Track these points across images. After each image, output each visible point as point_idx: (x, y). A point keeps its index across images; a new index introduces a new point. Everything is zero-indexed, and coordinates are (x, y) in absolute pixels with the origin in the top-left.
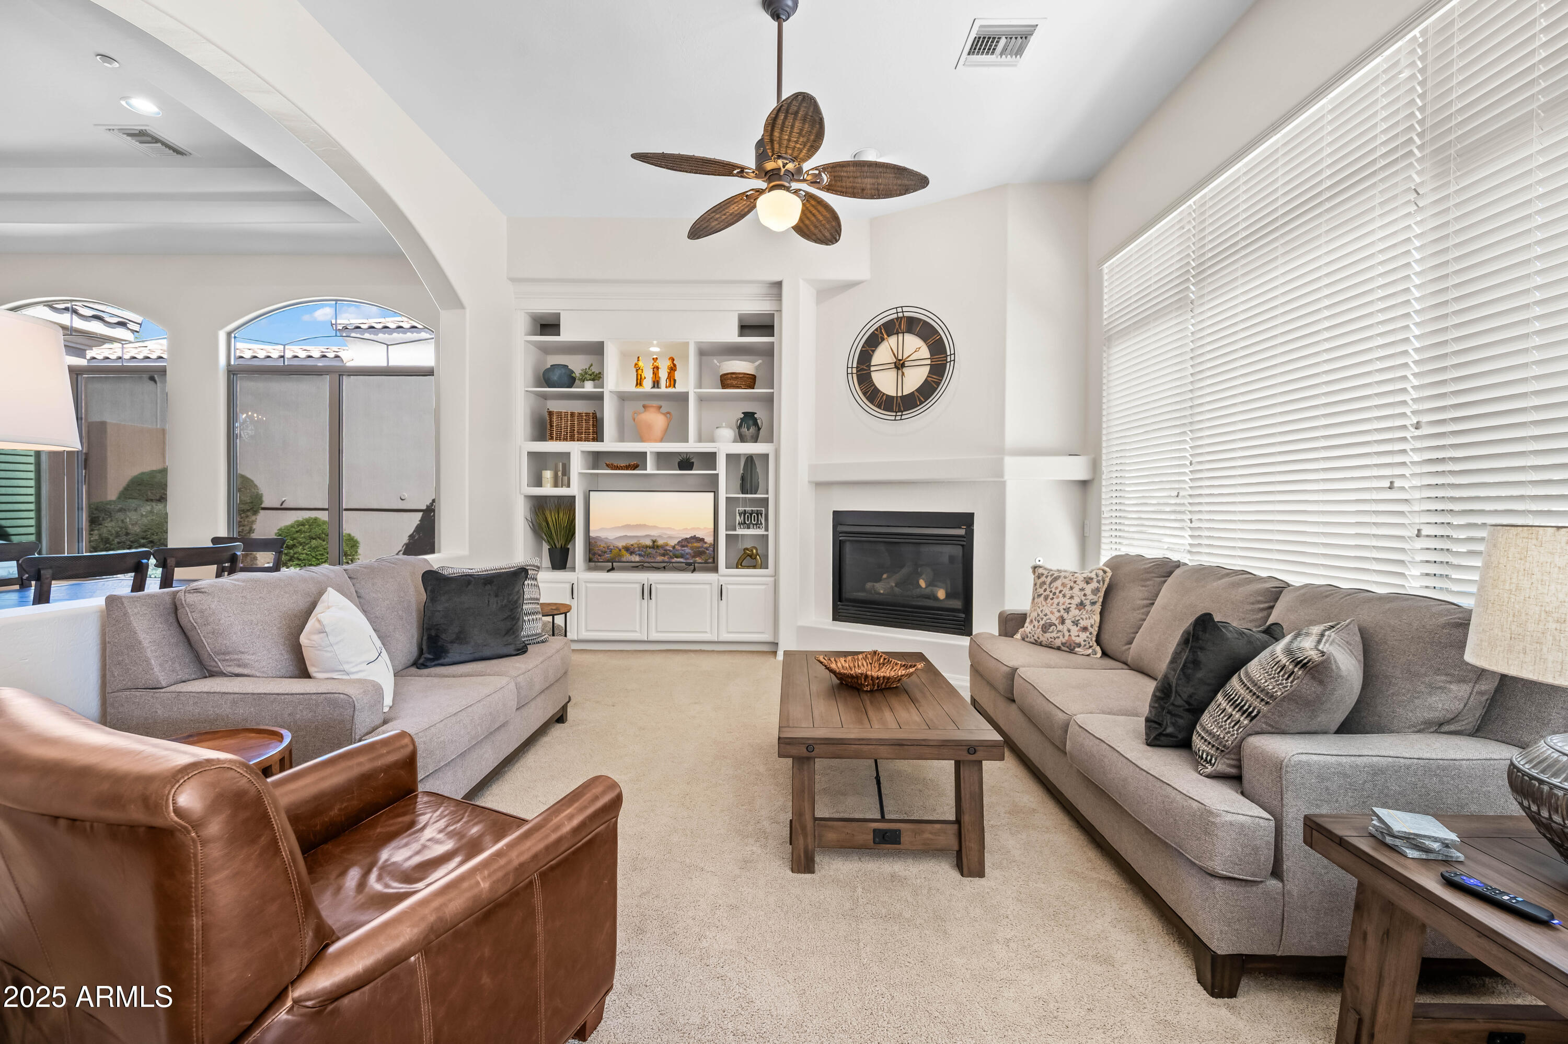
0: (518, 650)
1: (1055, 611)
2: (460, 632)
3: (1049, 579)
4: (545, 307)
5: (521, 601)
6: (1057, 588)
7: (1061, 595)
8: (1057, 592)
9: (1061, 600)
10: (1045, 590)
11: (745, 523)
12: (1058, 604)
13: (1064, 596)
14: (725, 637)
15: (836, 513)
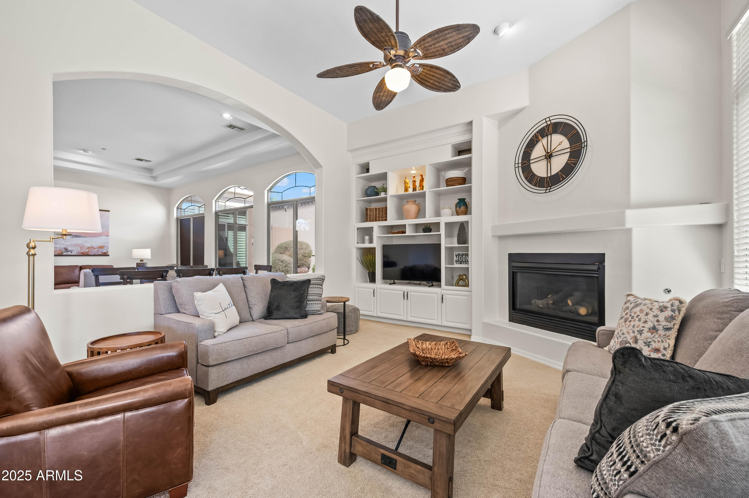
0: (302, 316)
1: (631, 331)
2: (278, 306)
3: (632, 305)
4: (364, 160)
5: (306, 294)
6: (635, 313)
7: (637, 319)
8: (635, 316)
9: (637, 323)
10: (626, 314)
11: (459, 261)
12: (634, 327)
13: (640, 320)
14: (445, 323)
15: (510, 255)
